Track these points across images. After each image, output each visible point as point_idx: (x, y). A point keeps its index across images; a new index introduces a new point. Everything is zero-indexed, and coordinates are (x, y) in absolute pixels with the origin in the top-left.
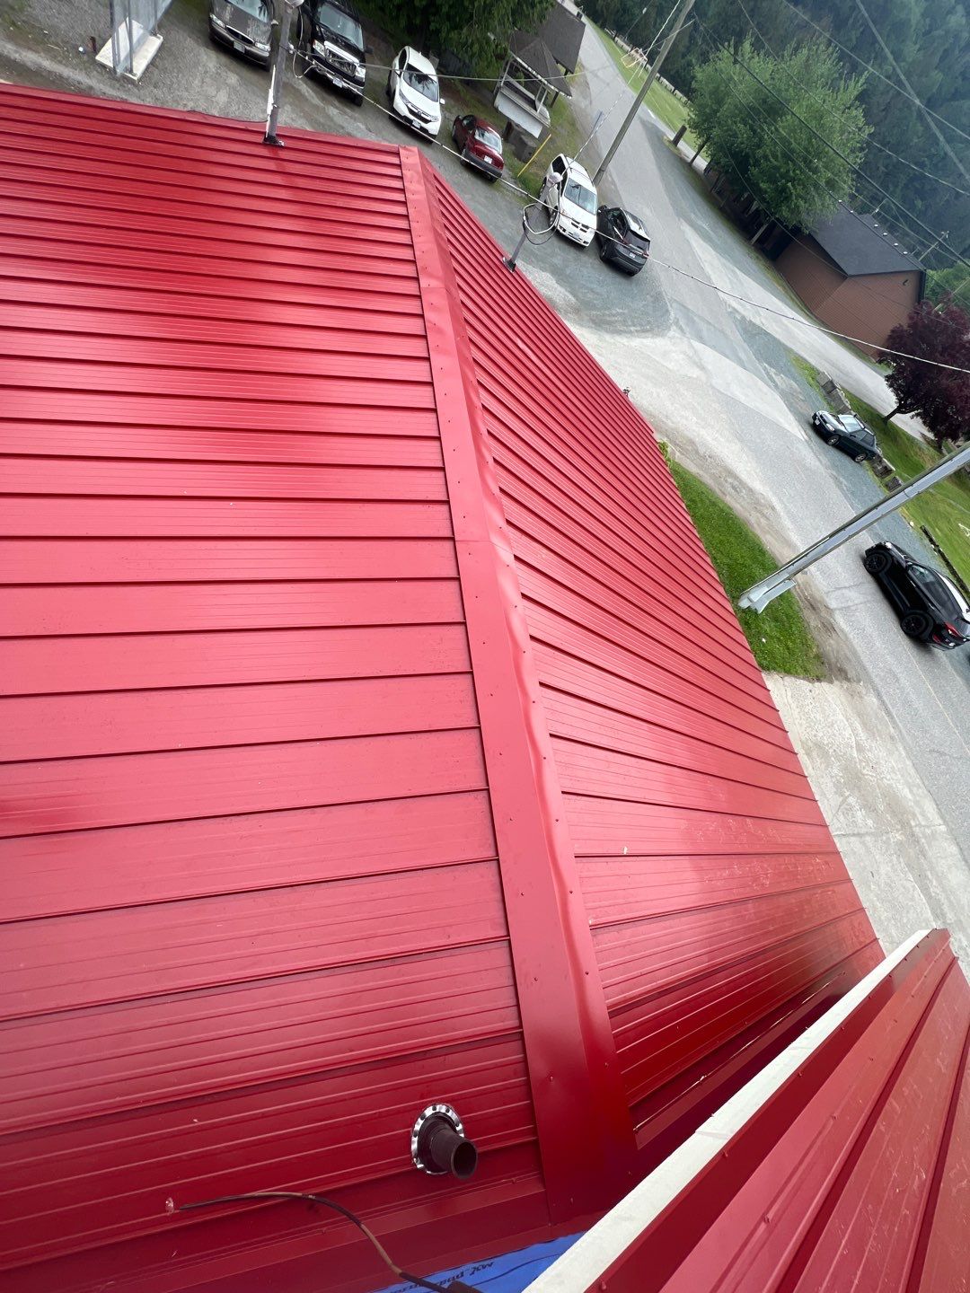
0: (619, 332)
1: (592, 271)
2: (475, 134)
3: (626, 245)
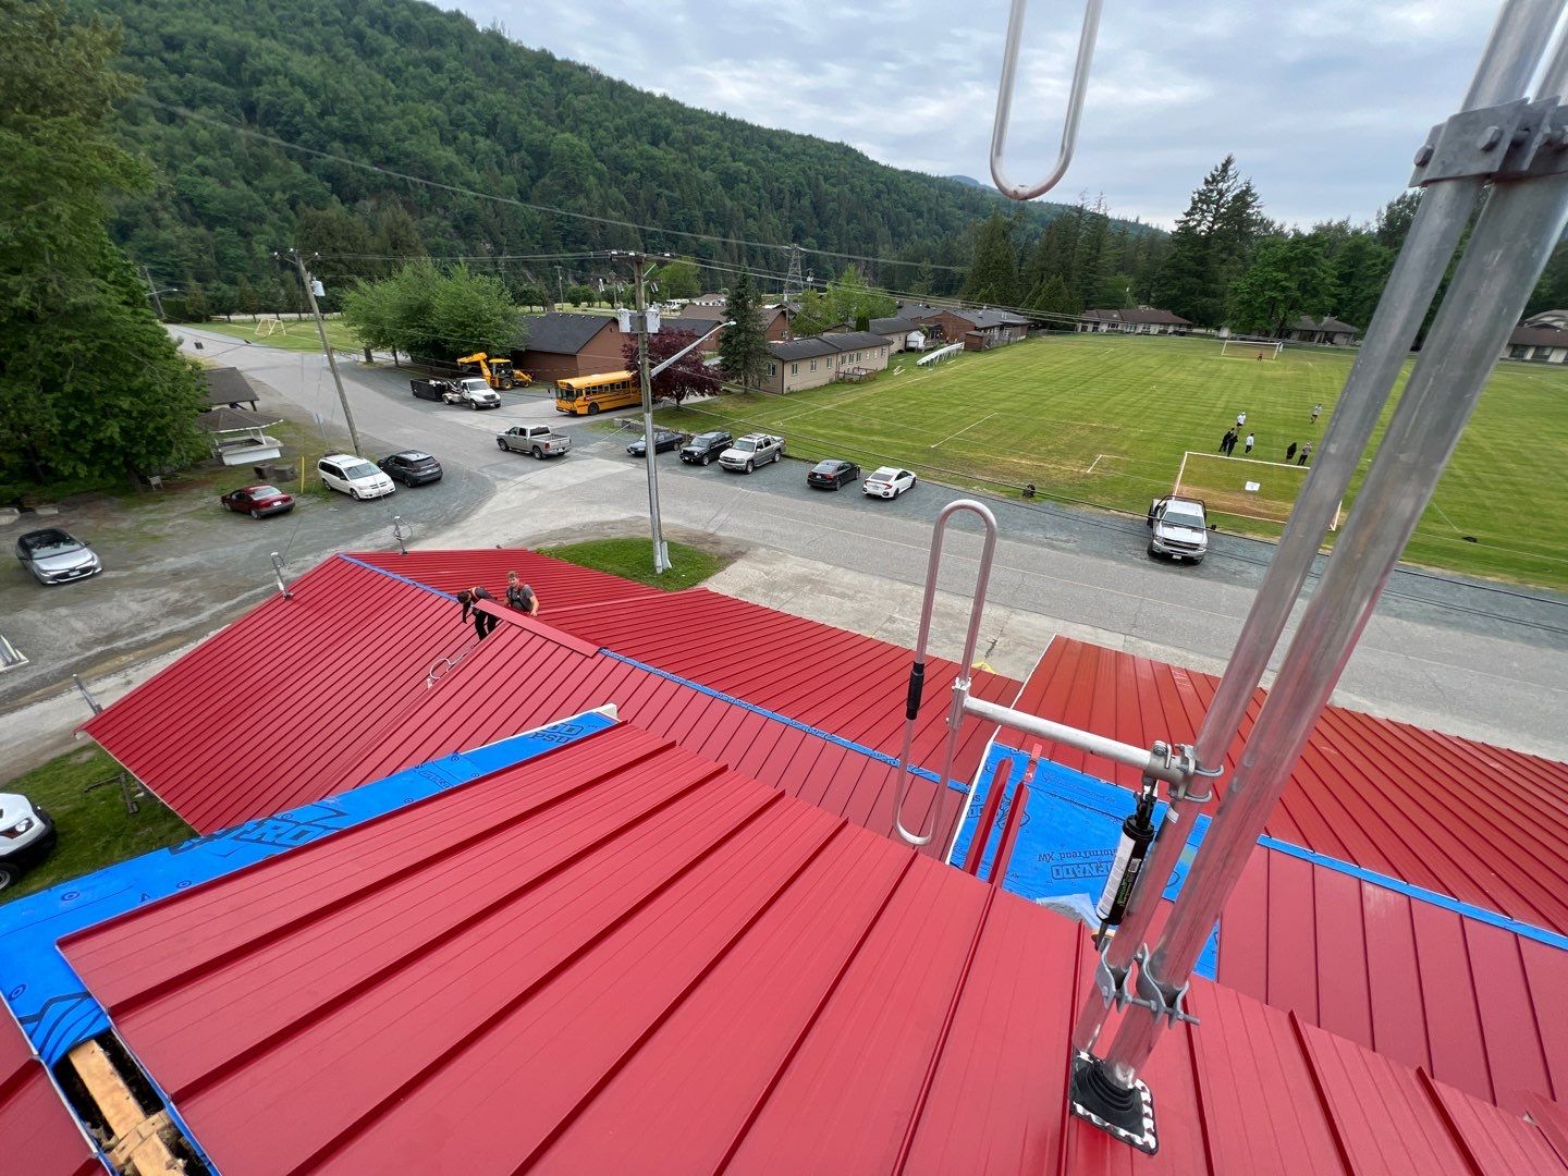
0: (467, 516)
1: (413, 499)
2: (251, 499)
3: (419, 471)
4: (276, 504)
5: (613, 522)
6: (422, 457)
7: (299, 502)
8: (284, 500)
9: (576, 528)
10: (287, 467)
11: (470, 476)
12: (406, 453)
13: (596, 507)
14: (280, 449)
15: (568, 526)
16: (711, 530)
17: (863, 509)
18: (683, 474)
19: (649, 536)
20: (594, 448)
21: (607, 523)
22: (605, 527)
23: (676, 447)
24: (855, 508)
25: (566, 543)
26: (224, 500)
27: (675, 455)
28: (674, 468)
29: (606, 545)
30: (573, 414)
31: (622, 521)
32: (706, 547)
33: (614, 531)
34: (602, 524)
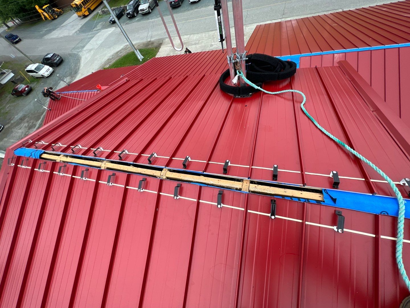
2: (19, 91)
3: (55, 60)
4: (27, 89)
5: (120, 51)
6: (52, 55)
7: (32, 85)
8: (28, 87)
9: (111, 58)
10: (19, 77)
11: (70, 55)
12: (47, 55)
13: (112, 48)
14: (12, 72)
15: (108, 58)
16: (149, 40)
17: (192, 9)
18: (131, 23)
19: (132, 50)
20: (99, 27)
21: (119, 52)
22: (119, 53)
23: (124, 13)
24: (189, 10)
25: (111, 64)
26: (13, 94)
27: (124, 17)
28: (127, 22)
29: (122, 59)
30: (85, 16)
31: (122, 49)
32: (150, 46)
33: (121, 54)
34: (117, 53)
